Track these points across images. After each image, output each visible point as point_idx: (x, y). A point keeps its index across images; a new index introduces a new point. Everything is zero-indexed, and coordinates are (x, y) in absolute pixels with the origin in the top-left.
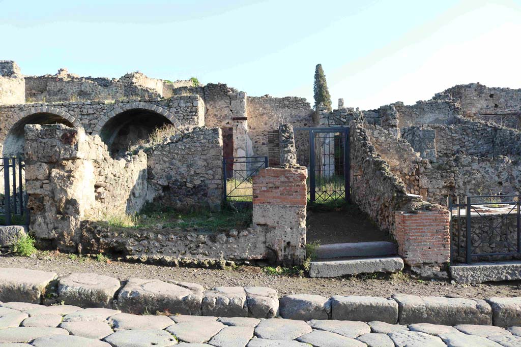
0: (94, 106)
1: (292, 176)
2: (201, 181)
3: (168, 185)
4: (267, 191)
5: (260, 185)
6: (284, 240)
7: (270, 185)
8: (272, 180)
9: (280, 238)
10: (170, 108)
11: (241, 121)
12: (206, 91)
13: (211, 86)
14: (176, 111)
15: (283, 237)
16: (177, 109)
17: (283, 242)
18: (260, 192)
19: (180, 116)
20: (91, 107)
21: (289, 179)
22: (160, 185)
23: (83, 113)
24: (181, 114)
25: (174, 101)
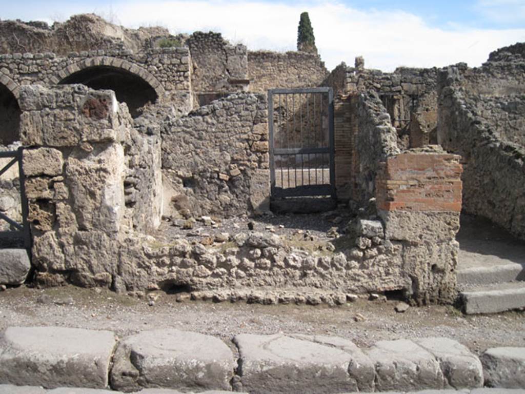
0: (38, 61)
1: (443, 170)
2: (241, 170)
3: (193, 177)
4: (409, 191)
5: (398, 182)
6: (428, 261)
7: (412, 183)
8: (414, 176)
9: (423, 260)
10: (148, 66)
11: (241, 85)
12: (193, 43)
13: (200, 36)
14: (157, 69)
15: (427, 257)
16: (158, 68)
17: (426, 265)
18: (397, 192)
19: (162, 77)
20: (34, 62)
21: (438, 174)
22: (180, 177)
23: (21, 71)
24: (164, 74)
25: (153, 56)
